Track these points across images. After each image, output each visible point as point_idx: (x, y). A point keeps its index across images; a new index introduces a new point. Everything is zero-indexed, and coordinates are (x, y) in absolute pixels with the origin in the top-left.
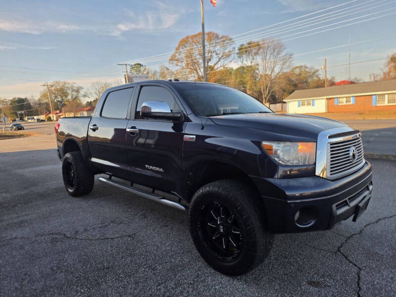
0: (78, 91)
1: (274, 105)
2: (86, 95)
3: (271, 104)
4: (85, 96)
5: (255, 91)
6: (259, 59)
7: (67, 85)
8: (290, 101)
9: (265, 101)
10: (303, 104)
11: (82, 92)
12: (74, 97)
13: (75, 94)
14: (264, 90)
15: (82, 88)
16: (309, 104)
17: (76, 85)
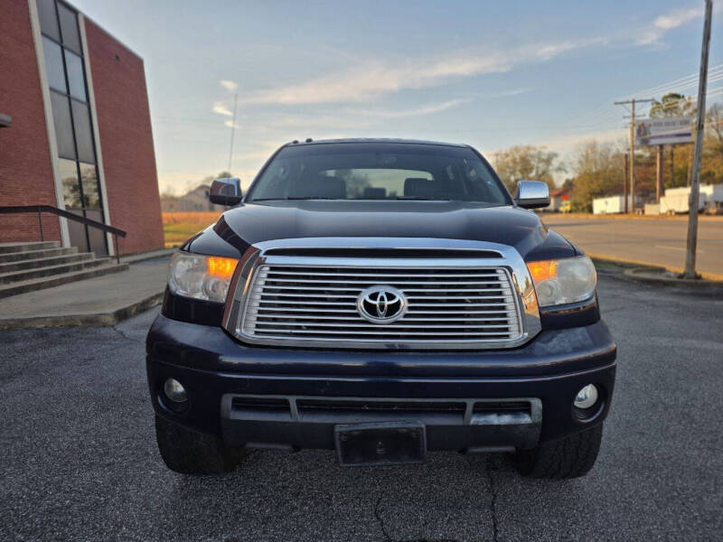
0: (548, 161)
2: (562, 167)
4: (559, 169)
7: (532, 152)
11: (555, 163)
12: (540, 172)
13: (542, 166)
15: (555, 155)
17: (546, 151)
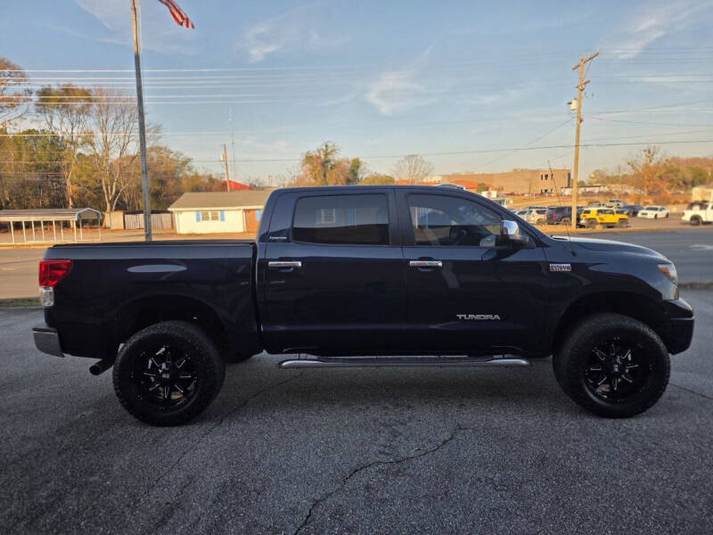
1: (134, 216)
3: (128, 213)
5: (88, 188)
6: (91, 123)
8: (182, 212)
9: (111, 207)
10: (206, 218)
14: (107, 185)
16: (215, 218)
